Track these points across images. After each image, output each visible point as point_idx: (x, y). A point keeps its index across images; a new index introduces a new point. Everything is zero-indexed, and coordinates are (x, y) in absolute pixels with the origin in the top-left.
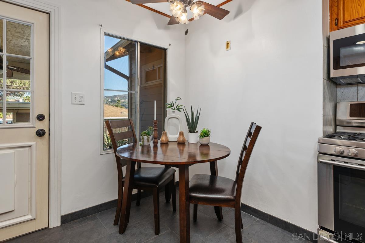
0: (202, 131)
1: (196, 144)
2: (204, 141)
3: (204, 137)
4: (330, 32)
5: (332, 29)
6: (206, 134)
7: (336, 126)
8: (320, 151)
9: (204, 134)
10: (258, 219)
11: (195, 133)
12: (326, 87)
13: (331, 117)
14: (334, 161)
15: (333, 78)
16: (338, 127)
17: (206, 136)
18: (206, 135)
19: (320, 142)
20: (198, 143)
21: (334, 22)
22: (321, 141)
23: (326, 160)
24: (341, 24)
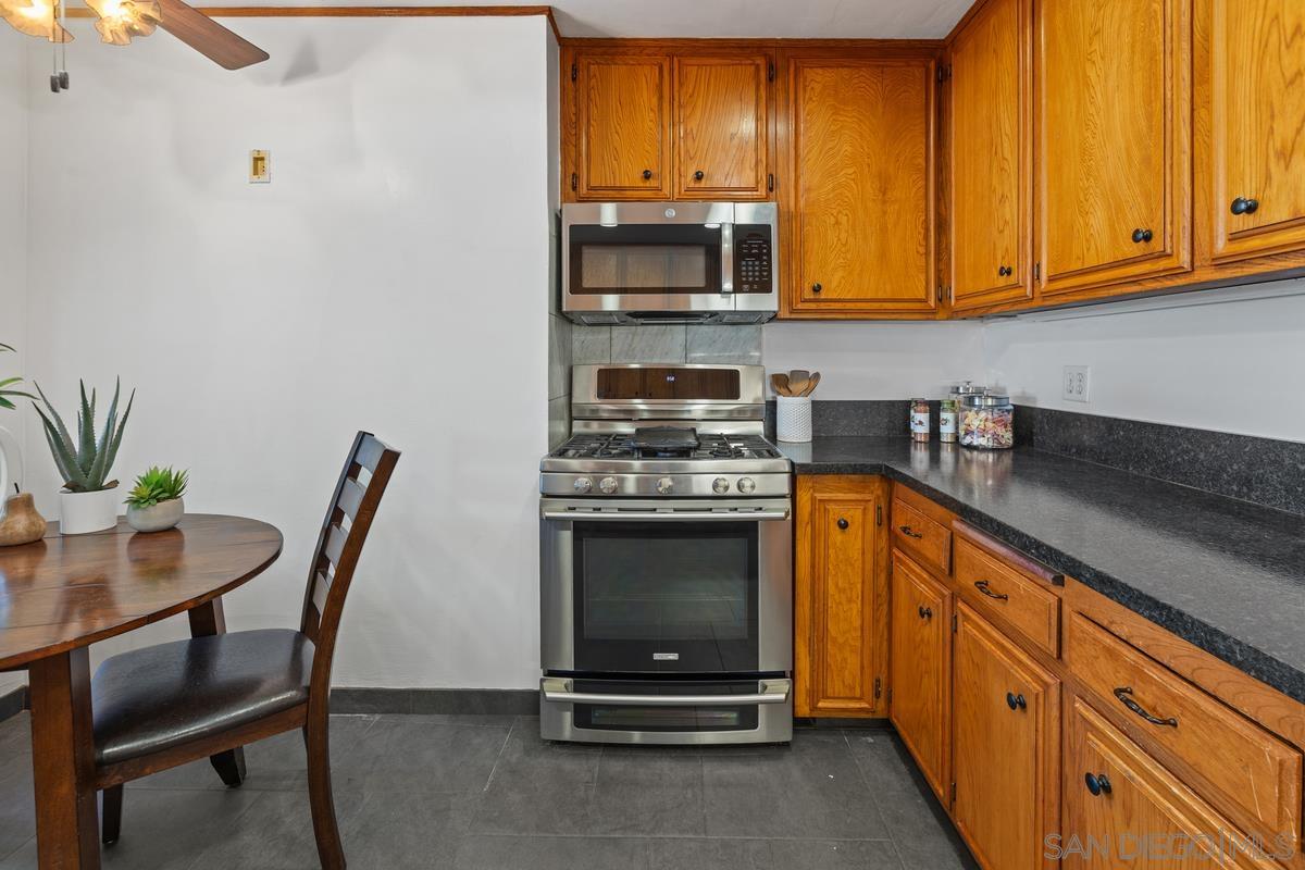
0: (145, 481)
1: (111, 533)
2: (158, 515)
3: (154, 502)
4: (561, 203)
5: (566, 199)
6: (165, 489)
7: (571, 419)
8: (546, 492)
9: (153, 490)
10: (377, 717)
11: (101, 488)
12: (554, 332)
13: (563, 401)
14: (572, 509)
15: (567, 312)
16: (575, 422)
17: (167, 495)
18: (164, 492)
19: (545, 469)
20: (119, 530)
21: (569, 181)
22: (547, 468)
23: (558, 511)
24: (583, 190)
